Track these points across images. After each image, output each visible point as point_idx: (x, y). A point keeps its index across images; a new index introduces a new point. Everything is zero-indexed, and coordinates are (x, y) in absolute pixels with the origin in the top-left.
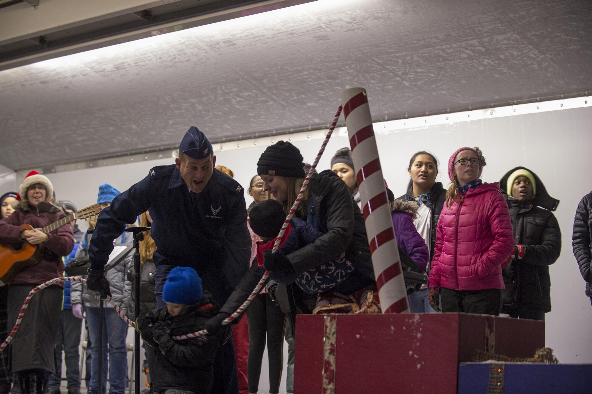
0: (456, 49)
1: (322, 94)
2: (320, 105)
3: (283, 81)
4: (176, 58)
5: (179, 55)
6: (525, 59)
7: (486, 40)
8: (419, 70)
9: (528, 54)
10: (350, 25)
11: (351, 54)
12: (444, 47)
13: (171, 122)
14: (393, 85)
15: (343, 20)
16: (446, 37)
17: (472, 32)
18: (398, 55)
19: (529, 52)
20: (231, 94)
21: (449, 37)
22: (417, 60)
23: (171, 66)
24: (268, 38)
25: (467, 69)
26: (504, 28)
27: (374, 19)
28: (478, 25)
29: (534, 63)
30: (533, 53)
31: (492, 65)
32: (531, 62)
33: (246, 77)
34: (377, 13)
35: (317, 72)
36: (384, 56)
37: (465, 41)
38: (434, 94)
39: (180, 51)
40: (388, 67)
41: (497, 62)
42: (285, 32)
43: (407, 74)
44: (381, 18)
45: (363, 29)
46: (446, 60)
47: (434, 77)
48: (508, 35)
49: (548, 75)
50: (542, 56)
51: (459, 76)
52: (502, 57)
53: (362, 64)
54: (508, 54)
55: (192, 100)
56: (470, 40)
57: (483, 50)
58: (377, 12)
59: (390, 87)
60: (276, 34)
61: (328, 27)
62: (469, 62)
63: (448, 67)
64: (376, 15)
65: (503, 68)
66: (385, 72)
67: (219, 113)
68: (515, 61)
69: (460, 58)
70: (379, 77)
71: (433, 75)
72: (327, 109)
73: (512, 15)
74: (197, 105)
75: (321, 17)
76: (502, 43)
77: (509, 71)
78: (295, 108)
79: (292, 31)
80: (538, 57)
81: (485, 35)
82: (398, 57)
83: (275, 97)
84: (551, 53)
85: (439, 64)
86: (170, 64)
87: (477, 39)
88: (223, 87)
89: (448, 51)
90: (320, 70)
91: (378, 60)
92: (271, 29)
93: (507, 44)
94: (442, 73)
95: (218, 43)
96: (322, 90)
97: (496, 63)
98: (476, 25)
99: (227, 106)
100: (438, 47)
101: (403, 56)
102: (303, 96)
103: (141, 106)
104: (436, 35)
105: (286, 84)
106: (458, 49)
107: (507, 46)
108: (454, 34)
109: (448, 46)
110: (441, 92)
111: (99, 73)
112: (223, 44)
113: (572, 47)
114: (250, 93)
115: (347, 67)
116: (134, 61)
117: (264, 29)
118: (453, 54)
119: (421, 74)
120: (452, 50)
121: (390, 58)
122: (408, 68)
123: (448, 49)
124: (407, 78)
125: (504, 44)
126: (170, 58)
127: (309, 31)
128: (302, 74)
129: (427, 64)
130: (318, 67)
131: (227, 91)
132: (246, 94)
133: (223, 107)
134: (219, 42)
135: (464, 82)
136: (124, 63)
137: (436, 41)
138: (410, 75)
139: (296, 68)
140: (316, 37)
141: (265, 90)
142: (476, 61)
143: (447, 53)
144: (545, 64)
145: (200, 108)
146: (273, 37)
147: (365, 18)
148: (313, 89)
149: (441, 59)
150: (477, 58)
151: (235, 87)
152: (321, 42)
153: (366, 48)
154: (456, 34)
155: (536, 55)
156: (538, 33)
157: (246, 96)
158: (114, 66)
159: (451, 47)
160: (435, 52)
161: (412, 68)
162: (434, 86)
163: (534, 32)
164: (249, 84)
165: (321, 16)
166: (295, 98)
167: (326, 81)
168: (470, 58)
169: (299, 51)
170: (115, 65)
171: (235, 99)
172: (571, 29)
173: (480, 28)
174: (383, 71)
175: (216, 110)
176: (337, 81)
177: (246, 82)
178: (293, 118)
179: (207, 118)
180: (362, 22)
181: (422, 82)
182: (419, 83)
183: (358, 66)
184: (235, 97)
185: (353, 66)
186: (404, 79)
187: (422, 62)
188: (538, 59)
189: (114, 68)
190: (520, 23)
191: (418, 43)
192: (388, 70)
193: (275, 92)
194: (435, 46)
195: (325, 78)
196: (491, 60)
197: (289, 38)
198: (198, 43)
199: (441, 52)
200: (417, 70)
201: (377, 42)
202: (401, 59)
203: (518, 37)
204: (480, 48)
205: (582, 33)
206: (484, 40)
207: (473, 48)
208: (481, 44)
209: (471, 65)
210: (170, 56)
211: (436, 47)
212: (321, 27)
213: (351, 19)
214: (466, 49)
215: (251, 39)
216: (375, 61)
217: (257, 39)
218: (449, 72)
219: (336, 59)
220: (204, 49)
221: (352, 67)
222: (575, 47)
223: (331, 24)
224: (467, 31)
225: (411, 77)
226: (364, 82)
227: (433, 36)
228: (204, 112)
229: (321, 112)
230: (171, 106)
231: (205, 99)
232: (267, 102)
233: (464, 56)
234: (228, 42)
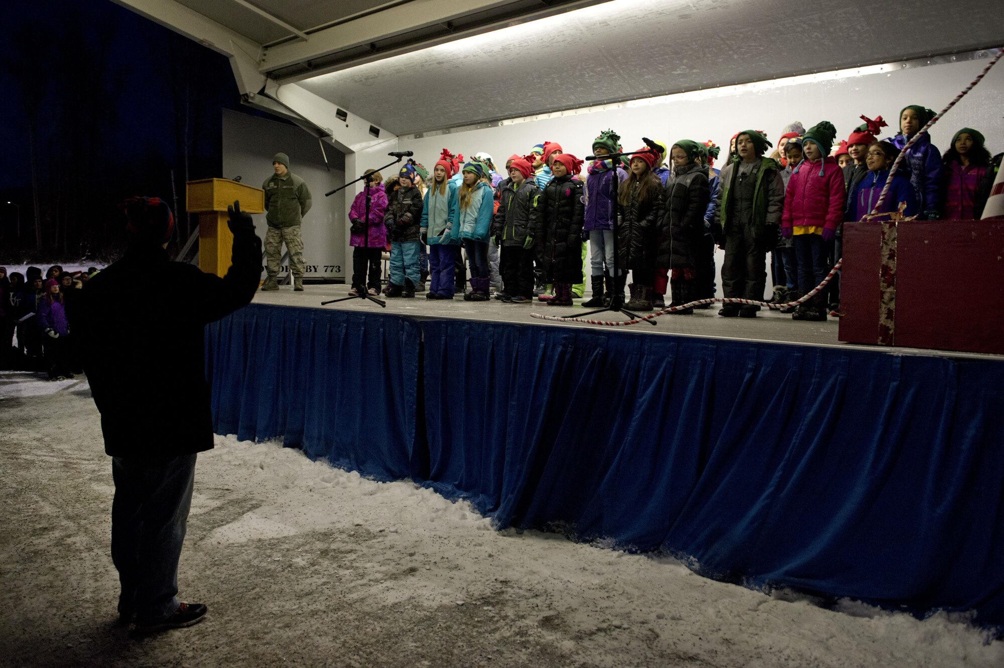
0: (796, 24)
1: (661, 67)
2: (655, 77)
3: (634, 57)
4: (554, 38)
5: (558, 36)
6: (851, 31)
7: (827, 14)
8: (753, 44)
9: (856, 26)
11: (703, 31)
12: (786, 22)
13: (530, 94)
14: (724, 58)
16: (793, 12)
17: (818, 7)
18: (742, 30)
19: (858, 24)
20: (587, 70)
21: (796, 12)
22: (756, 35)
25: (795, 41)
29: (857, 34)
30: (861, 26)
31: (818, 38)
32: (854, 34)
33: (606, 54)
35: (666, 48)
36: (730, 32)
37: (808, 15)
38: (753, 65)
40: (728, 42)
41: (824, 34)
43: (739, 48)
46: (782, 34)
47: (762, 50)
48: (849, 9)
49: (862, 45)
50: (867, 28)
51: (784, 49)
52: (832, 29)
53: (708, 40)
54: (838, 27)
55: (553, 76)
56: (813, 14)
57: (819, 23)
59: (721, 60)
61: (694, 6)
62: (800, 35)
63: (779, 40)
65: (826, 41)
66: (724, 46)
68: (840, 34)
69: (794, 32)
70: (716, 51)
71: (762, 48)
74: (556, 80)
76: (839, 16)
77: (829, 43)
78: (633, 80)
79: (662, 11)
80: (863, 29)
81: (829, 9)
82: (741, 33)
83: (621, 71)
84: (877, 24)
85: (773, 38)
86: (548, 44)
87: (819, 13)
88: (584, 63)
89: (788, 26)
90: (670, 46)
91: (723, 36)
93: (843, 18)
94: (771, 46)
95: (594, 24)
96: (662, 64)
97: (822, 36)
99: (580, 79)
100: (781, 22)
101: (746, 31)
102: (645, 70)
103: (512, 82)
104: (786, 11)
105: (635, 60)
108: (801, 9)
109: (790, 21)
110: (760, 64)
112: (599, 25)
114: (603, 69)
115: (694, 43)
118: (791, 28)
119: (752, 48)
120: (791, 24)
121: (733, 34)
122: (745, 43)
123: (789, 23)
124: (739, 51)
125: (840, 18)
126: (550, 39)
127: (677, 10)
128: (653, 50)
129: (763, 38)
130: (670, 44)
131: (585, 67)
132: (599, 69)
133: (576, 81)
135: (785, 54)
136: (510, 44)
137: (782, 16)
138: (743, 48)
139: (651, 45)
140: (680, 16)
141: (616, 66)
142: (806, 35)
143: (786, 28)
144: (865, 36)
145: (557, 81)
146: (644, 17)
148: (656, 63)
149: (777, 33)
150: (809, 31)
151: (593, 63)
152: (683, 20)
153: (718, 25)
154: (803, 10)
156: (877, 6)
157: (599, 71)
159: (792, 22)
160: (776, 27)
161: (747, 42)
162: (758, 58)
163: (874, 5)
164: (606, 60)
166: (638, 71)
167: (670, 56)
168: (803, 31)
169: (660, 29)
171: (588, 73)
174: (722, 46)
176: (679, 56)
177: (604, 59)
178: (627, 89)
181: (749, 54)
182: (746, 56)
183: (704, 42)
185: (699, 42)
186: (736, 53)
187: (759, 37)
188: (862, 31)
191: (765, 19)
192: (727, 44)
193: (623, 67)
194: (779, 21)
195: (671, 53)
196: (820, 33)
197: (656, 18)
199: (781, 27)
200: (751, 44)
201: (731, 19)
202: (743, 34)
203: (857, 11)
204: (817, 22)
206: (825, 14)
207: (810, 22)
208: (821, 18)
209: (800, 38)
211: (779, 23)
214: (805, 23)
215: (624, 19)
216: (720, 37)
217: (630, 19)
218: (777, 45)
219: (688, 36)
220: (581, 30)
225: (743, 51)
226: (701, 56)
227: (782, 11)
230: (536, 81)
231: (564, 74)
232: (613, 75)
233: (799, 29)
234: (603, 23)
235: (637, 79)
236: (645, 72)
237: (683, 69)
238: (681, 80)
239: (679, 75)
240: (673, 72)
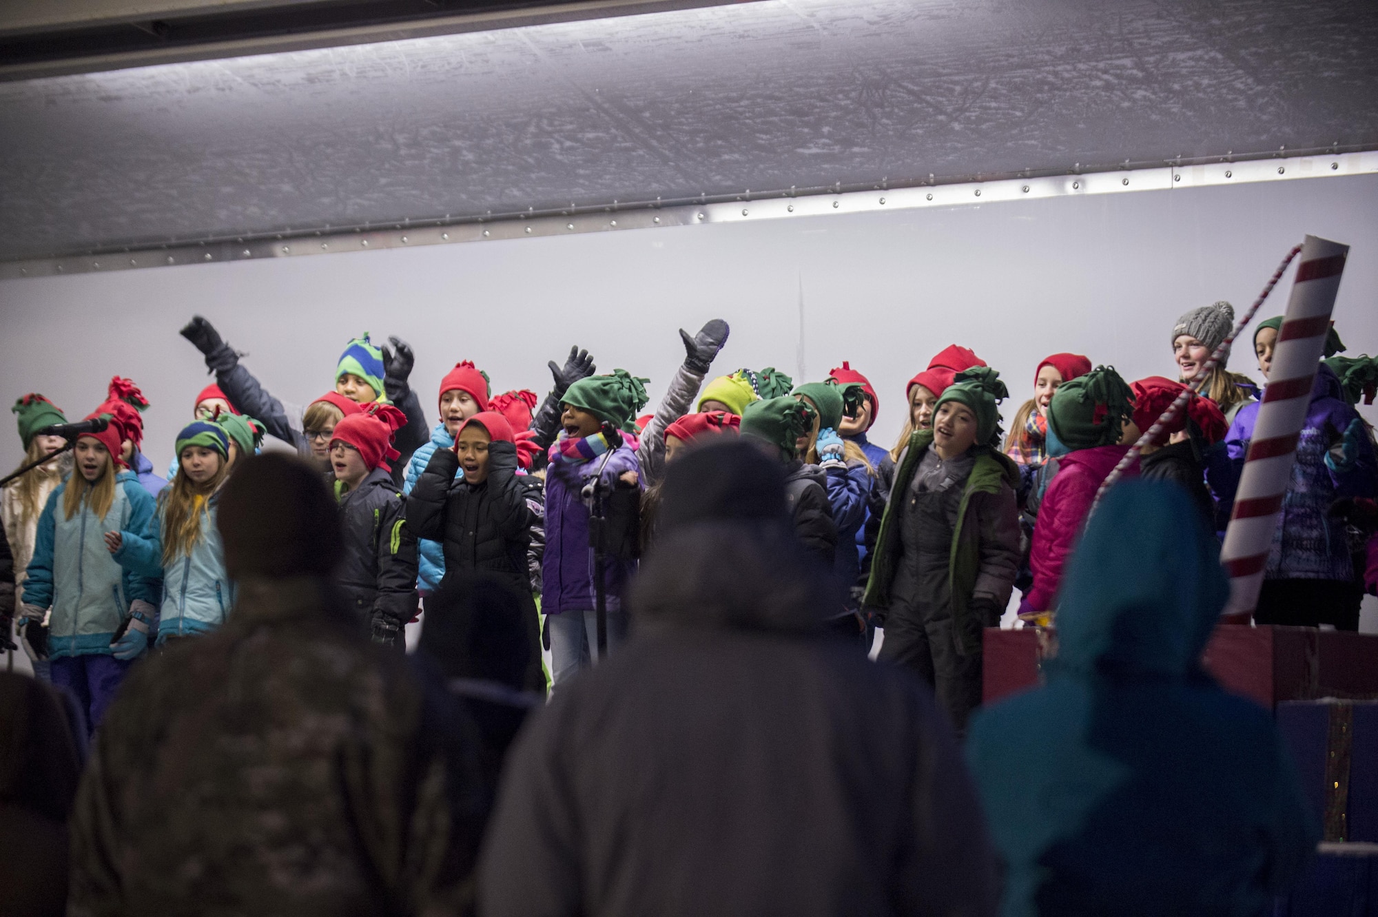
0: (1084, 72)
1: (762, 139)
2: (751, 157)
3: (687, 116)
4: (461, 67)
5: (471, 62)
6: (1225, 91)
7: (1152, 59)
8: (993, 104)
9: (1234, 83)
10: (874, 27)
11: (857, 75)
12: (1059, 68)
13: (383, 181)
14: (927, 127)
15: (862, 18)
16: (1070, 52)
17: (1126, 46)
18: (956, 78)
19: (1234, 80)
20: (556, 136)
21: (1075, 53)
22: (995, 89)
23: (442, 81)
24: (687, 42)
25: (1097, 104)
26: (1195, 40)
27: (928, 19)
28: (1142, 35)
29: (1241, 98)
30: (1242, 83)
31: (1150, 100)
32: (1235, 96)
33: (606, 106)
34: (937, 9)
35: (769, 102)
36: (926, 80)
37: (1108, 59)
38: (1009, 144)
39: (476, 55)
40: (928, 98)
41: (1162, 95)
42: (730, 33)
43: (962, 110)
44: (943, 17)
45: (900, 34)
46: (1058, 89)
47: (1019, 117)
48: (1199, 53)
49: (1265, 117)
50: (1260, 88)
51: (1075, 116)
52: (1176, 87)
53: (874, 91)
54: (1190, 83)
55: (458, 143)
56: (1119, 58)
57: (1140, 75)
58: (940, 7)
59: (920, 131)
60: (708, 36)
61: (825, 29)
62: (1103, 93)
63: (1057, 101)
64: (936, 12)
65: (1173, 105)
66: (919, 106)
67: (510, 168)
68: (1201, 95)
69: (1087, 87)
70: (901, 114)
71: (1018, 114)
72: (761, 166)
73: (1215, 22)
74: (465, 152)
75: (817, 11)
76: (1182, 65)
77: (1184, 110)
78: (690, 163)
79: (745, 31)
80: (1251, 89)
81: (1151, 51)
82: (956, 83)
83: (654, 143)
84: (1279, 82)
85: (1039, 95)
86: (441, 78)
87: (1132, 56)
88: (545, 121)
89: (1066, 75)
90: (779, 99)
91: (910, 86)
92: (700, 26)
93: (1193, 67)
94: (1040, 110)
95: (570, 46)
96: (766, 133)
97: (1160, 97)
98: (1138, 36)
99: (535, 155)
100: (1047, 68)
101: (967, 80)
102: (720, 142)
103: (329, 151)
104: (1051, 48)
105: (690, 120)
106: (1088, 73)
107: (1191, 70)
108: (1087, 48)
109: (1069, 67)
110: (1026, 142)
111: (260, 86)
112: (583, 48)
113: (1326, 74)
114: (601, 134)
115: (840, 96)
116: (357, 68)
117: (685, 26)
118: (1075, 80)
119: (994, 111)
120: (1075, 74)
121: (937, 84)
122: (971, 101)
123: (1067, 71)
124: (962, 116)
125: (1186, 67)
126: (447, 67)
128: (734, 104)
129: (1014, 95)
130: (777, 94)
131: (550, 129)
132: (591, 135)
133: (526, 157)
134: (575, 45)
135: (1081, 126)
137: (1047, 57)
138: (970, 112)
139: (726, 94)
140: (793, 44)
141: (637, 131)
142: (1119, 93)
143: (1062, 79)
144: (1260, 101)
145: (470, 156)
146: (700, 41)
147: (910, 16)
148: (747, 131)
149: (1046, 88)
150: (1123, 87)
151: (571, 123)
153: (894, 65)
154: (1090, 49)
155: (1247, 85)
156: (1262, 51)
157: (588, 139)
158: (305, 76)
159: (1075, 69)
160: (1039, 76)
161: (978, 101)
163: (1253, 49)
164: (607, 118)
165: (818, 9)
166: (701, 145)
167: (783, 118)
168: (1108, 87)
169: (746, 65)
170: (308, 74)
171: (561, 143)
172: (1331, 45)
173: (1145, 41)
174: (916, 105)
175: (505, 162)
176: (806, 119)
177: (602, 115)
178: (677, 180)
179: (475, 176)
180: (901, 22)
181: (991, 123)
182: (984, 127)
183: (864, 94)
184: (562, 139)
185: (853, 94)
186: (956, 119)
187: (1004, 92)
188: (1250, 92)
189: (303, 79)
190: (1230, 34)
191: (1007, 60)
192: (927, 102)
193: (659, 133)
194: (1043, 66)
195: (783, 113)
196: (1151, 91)
197: (732, 43)
198: (524, 43)
199: (1050, 76)
200: (988, 104)
201: (922, 57)
202: (963, 85)
203: (1219, 56)
204: (1135, 72)
205: (1354, 52)
206: (1147, 59)
207: (1119, 72)
208: (1140, 66)
209: (1106, 98)
210: (449, 64)
211: (1043, 69)
212: (812, 27)
213: (879, 16)
214: (1105, 72)
215: (648, 41)
216: (904, 88)
217: (664, 42)
218: (1055, 110)
219: (821, 81)
220: (535, 55)
221: (851, 95)
222: (1334, 74)
223: (835, 23)
224: (1117, 44)
225: (971, 116)
226: (865, 121)
227: (1041, 49)
228: (474, 165)
229: (745, 170)
230: (403, 152)
231: (490, 141)
232: (634, 149)
233: (1098, 83)
234: (594, 44)
235: (699, 159)
236: (721, 146)
237: (825, 145)
238: (826, 166)
239: (816, 156)
240: (800, 150)
